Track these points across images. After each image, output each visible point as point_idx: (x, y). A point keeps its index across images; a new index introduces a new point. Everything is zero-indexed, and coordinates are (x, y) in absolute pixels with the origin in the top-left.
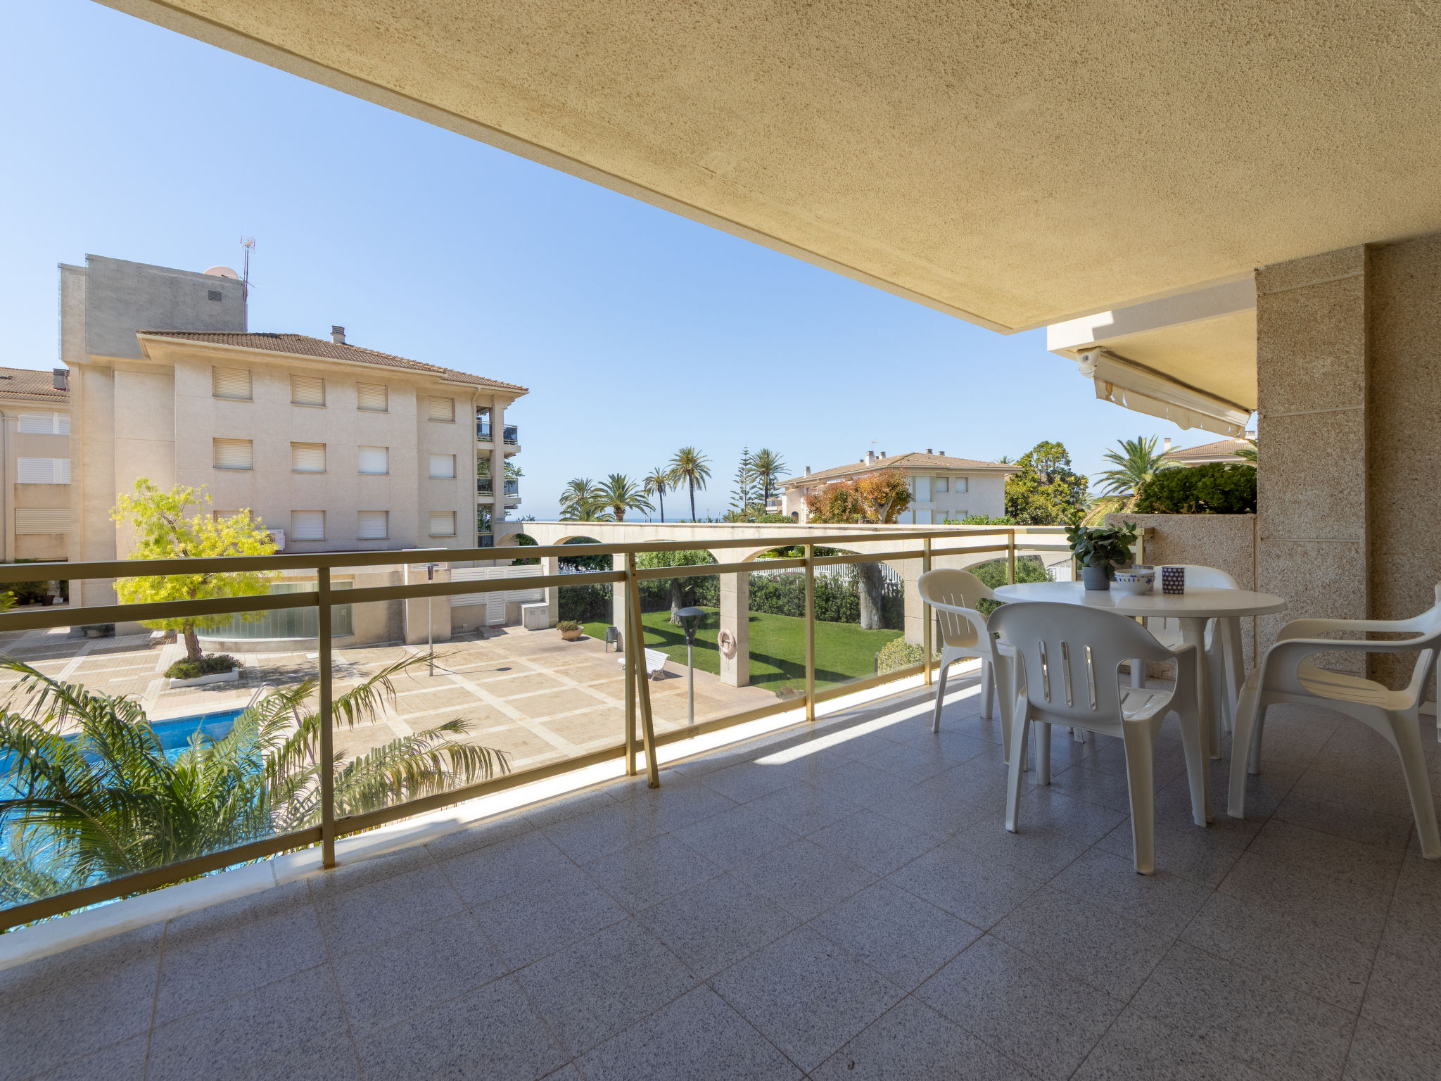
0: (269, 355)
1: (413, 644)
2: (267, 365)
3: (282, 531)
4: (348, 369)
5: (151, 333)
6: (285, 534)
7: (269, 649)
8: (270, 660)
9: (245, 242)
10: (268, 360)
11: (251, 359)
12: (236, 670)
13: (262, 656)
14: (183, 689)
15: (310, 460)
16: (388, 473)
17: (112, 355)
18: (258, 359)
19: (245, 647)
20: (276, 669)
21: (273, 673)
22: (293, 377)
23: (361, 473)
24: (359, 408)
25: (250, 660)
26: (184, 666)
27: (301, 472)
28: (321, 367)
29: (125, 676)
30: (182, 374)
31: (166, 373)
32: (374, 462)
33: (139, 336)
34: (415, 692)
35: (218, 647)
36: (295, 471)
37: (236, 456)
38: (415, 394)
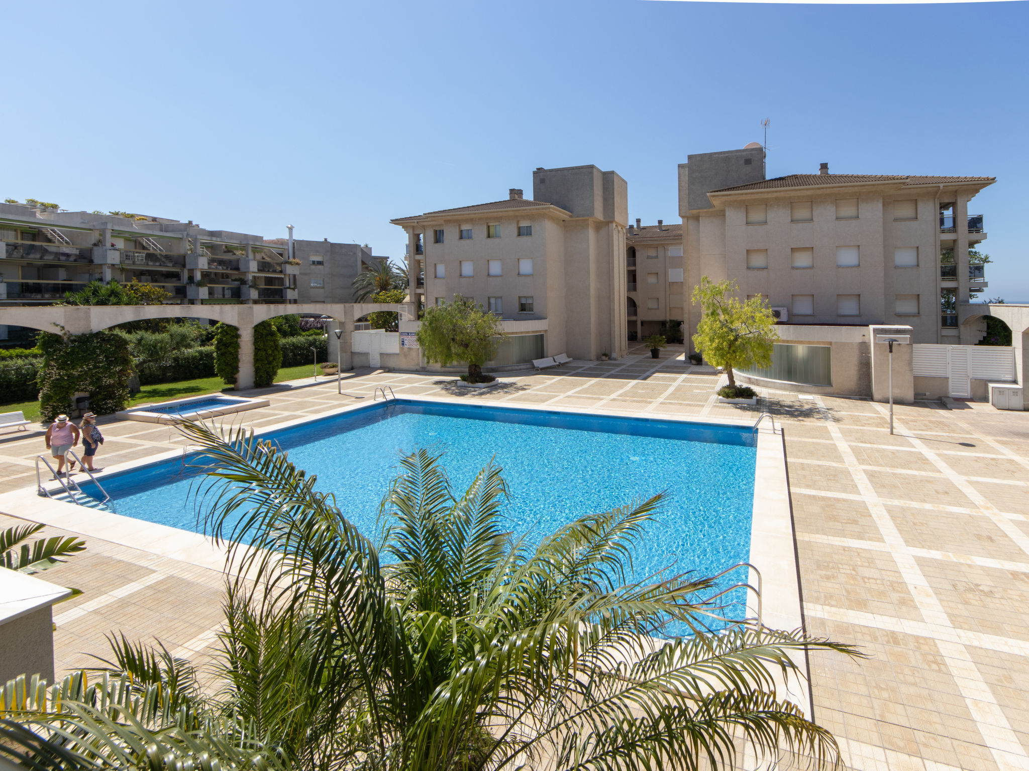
0: (776, 192)
1: (879, 401)
2: (776, 199)
3: (786, 308)
4: (828, 191)
5: (715, 192)
6: (788, 311)
7: (775, 387)
8: (775, 394)
9: (764, 123)
10: (775, 195)
11: (766, 196)
12: (754, 398)
13: (772, 391)
14: (725, 405)
15: (803, 260)
16: (859, 265)
17: (699, 209)
18: (770, 196)
19: (762, 383)
20: (779, 402)
21: (776, 404)
22: (791, 203)
23: (839, 267)
24: (837, 218)
25: (763, 392)
26: (727, 390)
27: (797, 268)
28: (809, 193)
29: (701, 389)
30: (729, 213)
31: (721, 214)
32: (848, 257)
33: (708, 194)
34: (875, 446)
35: (748, 380)
36: (793, 268)
37: (758, 260)
38: (881, 201)
